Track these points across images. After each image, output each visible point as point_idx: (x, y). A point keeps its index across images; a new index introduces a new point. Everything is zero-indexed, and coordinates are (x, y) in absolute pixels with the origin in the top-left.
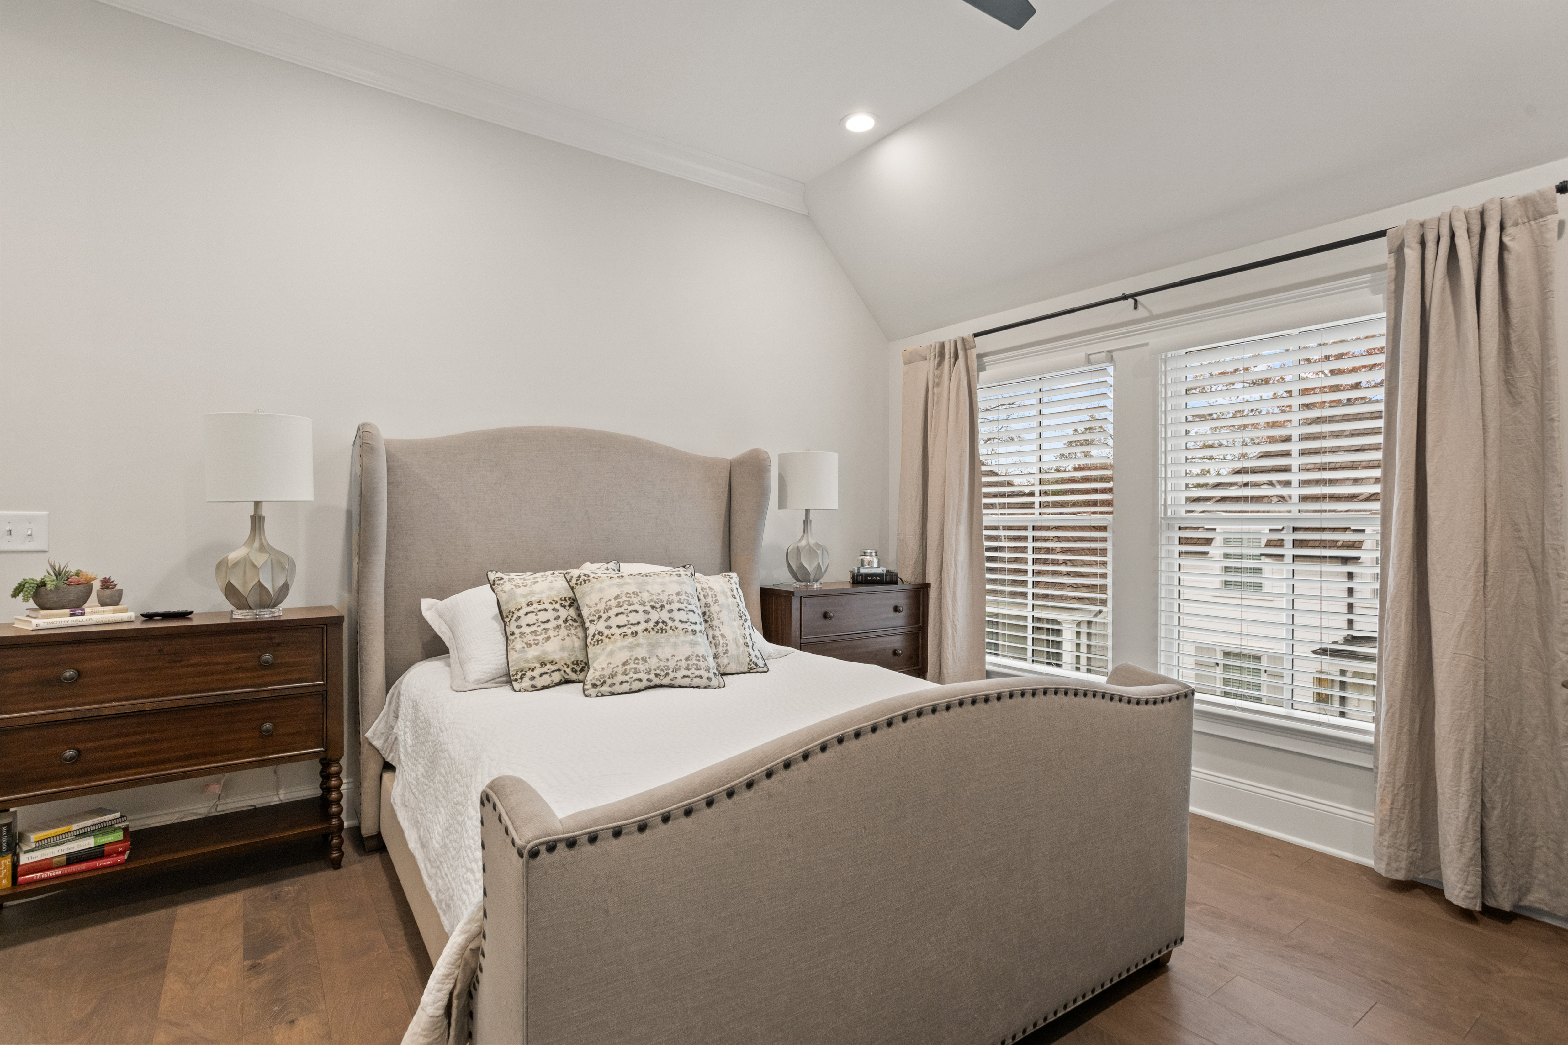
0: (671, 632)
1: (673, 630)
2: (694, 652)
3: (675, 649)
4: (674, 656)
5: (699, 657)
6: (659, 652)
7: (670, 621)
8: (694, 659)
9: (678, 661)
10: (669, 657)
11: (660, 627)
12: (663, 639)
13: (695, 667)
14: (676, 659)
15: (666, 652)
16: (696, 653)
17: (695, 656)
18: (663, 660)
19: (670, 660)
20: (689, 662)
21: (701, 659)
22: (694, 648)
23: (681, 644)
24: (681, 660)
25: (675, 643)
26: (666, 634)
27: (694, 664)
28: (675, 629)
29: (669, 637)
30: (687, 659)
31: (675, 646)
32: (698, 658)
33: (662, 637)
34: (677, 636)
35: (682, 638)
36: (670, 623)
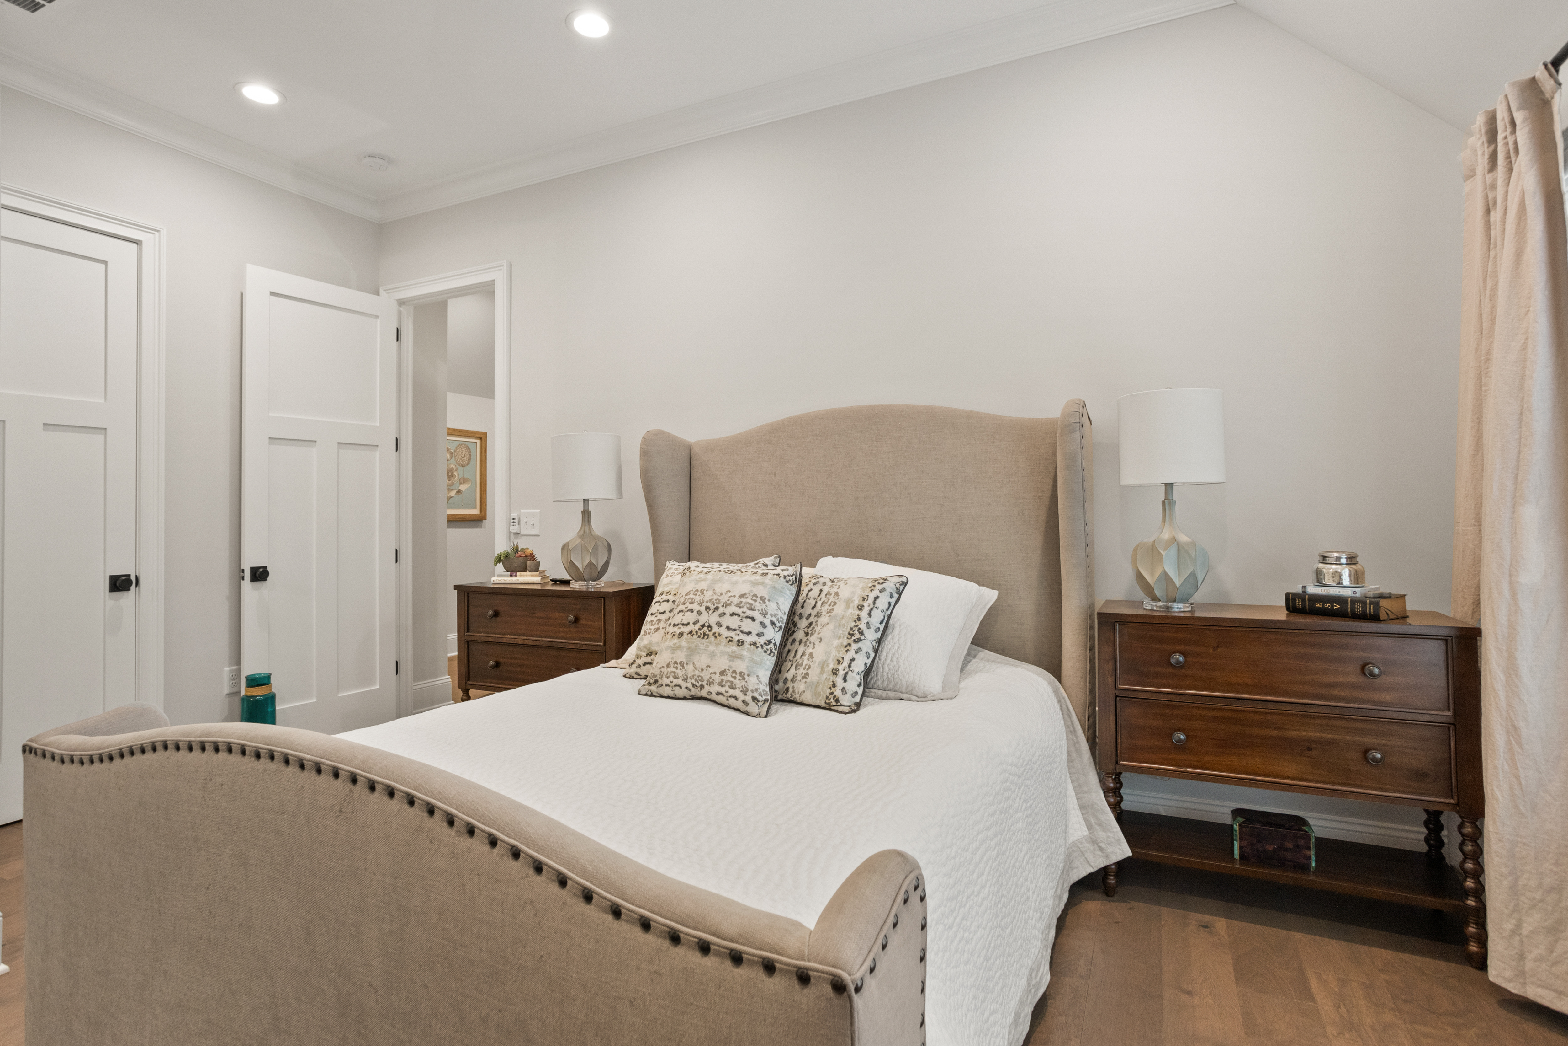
0: (712, 638)
1: (716, 637)
2: (730, 666)
3: (711, 659)
4: (710, 667)
5: (736, 674)
6: (696, 659)
7: (716, 626)
8: (730, 674)
9: (712, 673)
10: (704, 667)
11: (705, 632)
12: (702, 646)
13: (729, 684)
14: (711, 670)
15: (702, 660)
16: (733, 669)
17: (731, 671)
18: (698, 668)
19: (704, 670)
20: (723, 677)
21: (738, 677)
22: (733, 661)
23: (719, 654)
24: (715, 673)
25: (713, 652)
26: (707, 641)
27: (729, 681)
28: (718, 636)
29: (708, 644)
30: (722, 673)
31: (712, 655)
32: (734, 675)
33: (702, 643)
34: (718, 645)
35: (722, 648)
36: (715, 629)
